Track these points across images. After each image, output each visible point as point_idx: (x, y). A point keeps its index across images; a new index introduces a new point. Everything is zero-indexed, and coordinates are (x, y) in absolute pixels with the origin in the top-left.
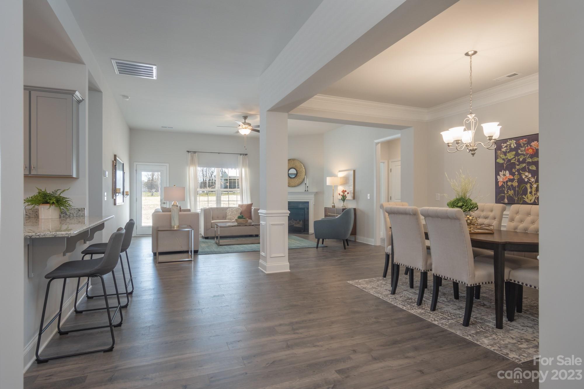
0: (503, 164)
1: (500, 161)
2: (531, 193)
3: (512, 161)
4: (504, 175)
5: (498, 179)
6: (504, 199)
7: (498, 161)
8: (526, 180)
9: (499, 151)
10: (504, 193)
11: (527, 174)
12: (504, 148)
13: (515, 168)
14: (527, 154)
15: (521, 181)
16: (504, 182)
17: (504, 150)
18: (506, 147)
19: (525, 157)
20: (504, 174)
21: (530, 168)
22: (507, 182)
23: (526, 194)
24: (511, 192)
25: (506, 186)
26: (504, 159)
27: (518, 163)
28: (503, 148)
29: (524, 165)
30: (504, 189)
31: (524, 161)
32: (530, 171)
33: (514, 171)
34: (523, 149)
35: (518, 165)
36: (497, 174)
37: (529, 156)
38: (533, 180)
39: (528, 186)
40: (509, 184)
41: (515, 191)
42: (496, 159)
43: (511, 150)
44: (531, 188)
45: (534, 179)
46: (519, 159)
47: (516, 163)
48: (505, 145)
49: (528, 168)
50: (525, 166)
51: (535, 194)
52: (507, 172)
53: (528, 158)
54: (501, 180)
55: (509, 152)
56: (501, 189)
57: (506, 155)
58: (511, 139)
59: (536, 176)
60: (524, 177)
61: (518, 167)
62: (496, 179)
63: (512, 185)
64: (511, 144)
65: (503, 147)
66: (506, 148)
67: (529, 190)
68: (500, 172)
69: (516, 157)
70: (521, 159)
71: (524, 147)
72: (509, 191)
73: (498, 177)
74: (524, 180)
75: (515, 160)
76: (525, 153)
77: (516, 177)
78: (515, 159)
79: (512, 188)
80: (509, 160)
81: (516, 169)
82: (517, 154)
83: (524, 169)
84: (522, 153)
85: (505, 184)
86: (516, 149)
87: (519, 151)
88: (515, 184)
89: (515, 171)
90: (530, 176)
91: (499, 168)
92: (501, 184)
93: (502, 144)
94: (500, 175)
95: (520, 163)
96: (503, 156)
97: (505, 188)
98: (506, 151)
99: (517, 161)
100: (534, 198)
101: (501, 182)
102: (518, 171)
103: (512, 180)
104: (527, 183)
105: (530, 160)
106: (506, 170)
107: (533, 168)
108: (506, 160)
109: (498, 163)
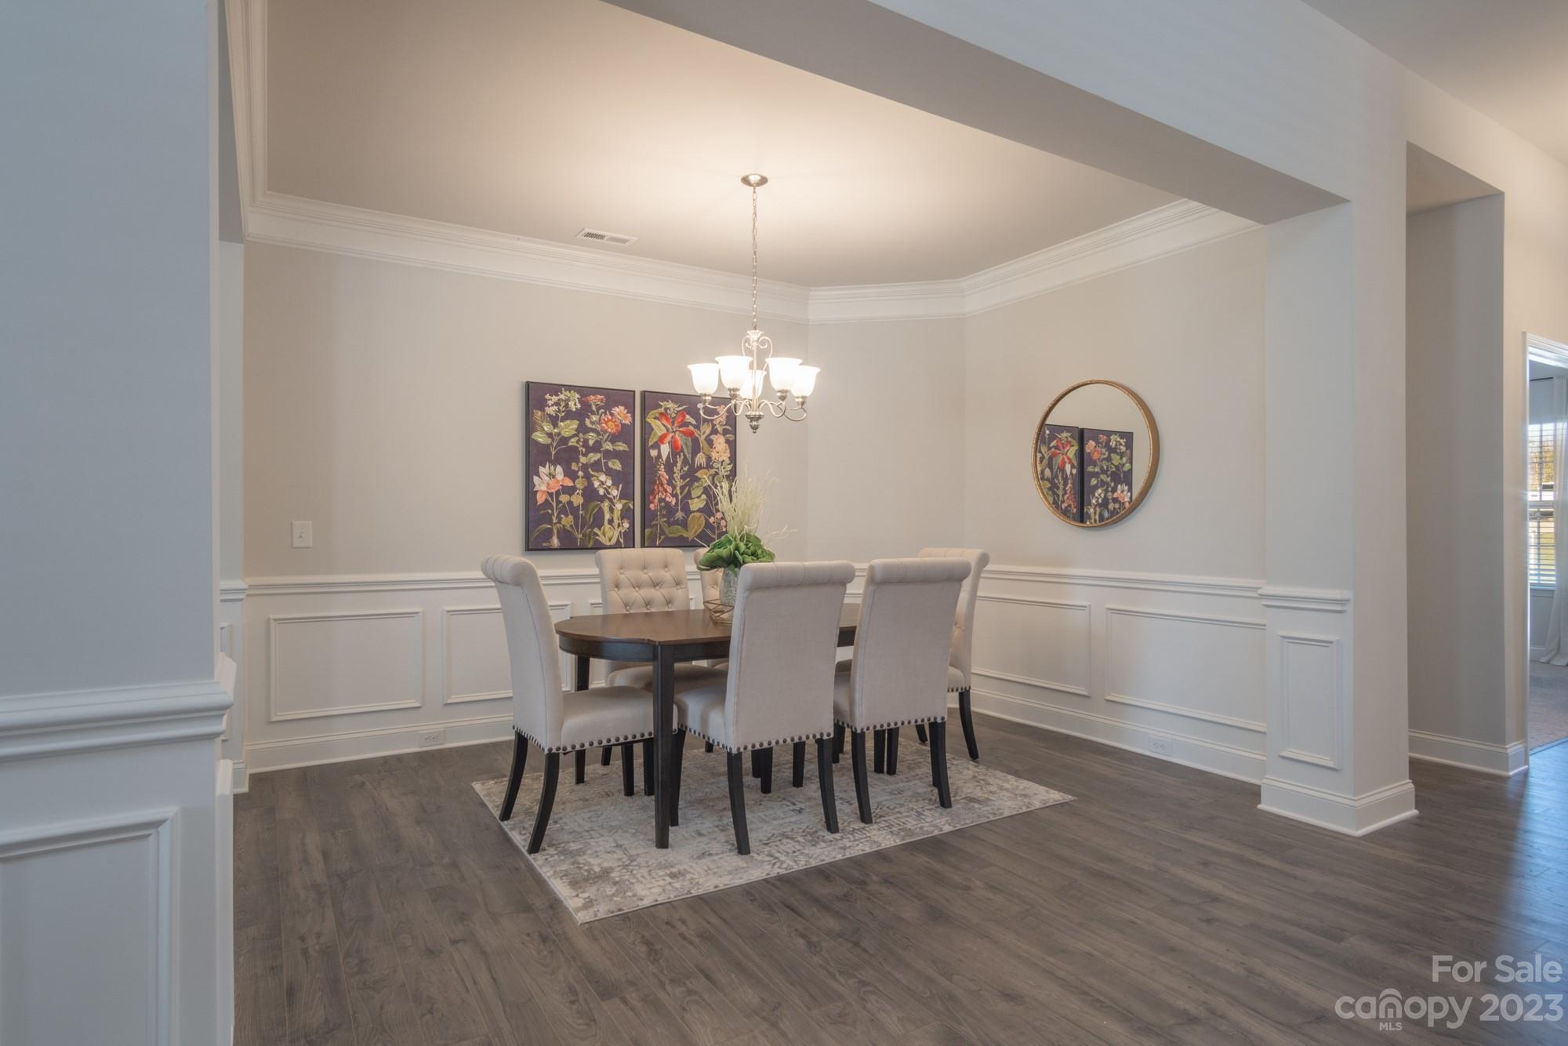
0: (548, 447)
1: (540, 437)
2: (611, 522)
3: (570, 444)
4: (552, 476)
5: (535, 486)
6: (551, 538)
7: (533, 435)
8: (601, 492)
9: (540, 413)
10: (550, 522)
11: (603, 477)
12: (552, 405)
13: (577, 461)
14: (605, 431)
15: (590, 494)
16: (551, 495)
17: (551, 410)
18: (557, 404)
19: (601, 437)
20: (550, 474)
21: (610, 464)
22: (558, 493)
23: (600, 525)
24: (568, 521)
25: (555, 505)
26: (550, 435)
27: (584, 450)
28: (549, 407)
29: (598, 456)
30: (550, 511)
31: (597, 447)
32: (609, 472)
33: (574, 467)
34: (595, 418)
35: (585, 455)
36: (530, 471)
37: (608, 436)
38: (615, 492)
39: (606, 505)
40: (564, 498)
41: (576, 517)
42: (529, 427)
43: (570, 415)
44: (611, 510)
45: (618, 490)
46: (586, 441)
47: (580, 449)
48: (555, 399)
49: (606, 464)
50: (599, 460)
51: (619, 526)
52: (559, 469)
53: (606, 441)
54: (544, 488)
55: (563, 420)
56: (542, 512)
57: (555, 425)
58: (569, 388)
59: (621, 486)
60: (596, 484)
61: (583, 460)
62: (529, 485)
63: (570, 503)
64: (567, 401)
65: (550, 403)
66: (555, 408)
67: (607, 516)
68: (540, 467)
69: (581, 435)
70: (591, 443)
71: (598, 414)
72: (562, 516)
73: (536, 479)
74: (595, 491)
75: (577, 442)
76: (599, 428)
77: (580, 484)
78: (577, 438)
79: (570, 509)
80: (565, 440)
81: (580, 465)
82: (582, 429)
83: (596, 466)
84: (594, 427)
85: (552, 500)
86: (581, 415)
87: (587, 422)
88: (577, 500)
89: (577, 469)
90: (609, 483)
91: (534, 457)
92: (543, 497)
93: (548, 396)
94: (541, 474)
95: (589, 449)
96: (547, 427)
97: (553, 510)
98: (557, 416)
99: (581, 443)
100: (616, 534)
101: (544, 492)
102: (585, 467)
103: (570, 491)
104: (602, 499)
105: (608, 446)
106: (554, 463)
107: (616, 465)
108: (557, 438)
109: (537, 443)
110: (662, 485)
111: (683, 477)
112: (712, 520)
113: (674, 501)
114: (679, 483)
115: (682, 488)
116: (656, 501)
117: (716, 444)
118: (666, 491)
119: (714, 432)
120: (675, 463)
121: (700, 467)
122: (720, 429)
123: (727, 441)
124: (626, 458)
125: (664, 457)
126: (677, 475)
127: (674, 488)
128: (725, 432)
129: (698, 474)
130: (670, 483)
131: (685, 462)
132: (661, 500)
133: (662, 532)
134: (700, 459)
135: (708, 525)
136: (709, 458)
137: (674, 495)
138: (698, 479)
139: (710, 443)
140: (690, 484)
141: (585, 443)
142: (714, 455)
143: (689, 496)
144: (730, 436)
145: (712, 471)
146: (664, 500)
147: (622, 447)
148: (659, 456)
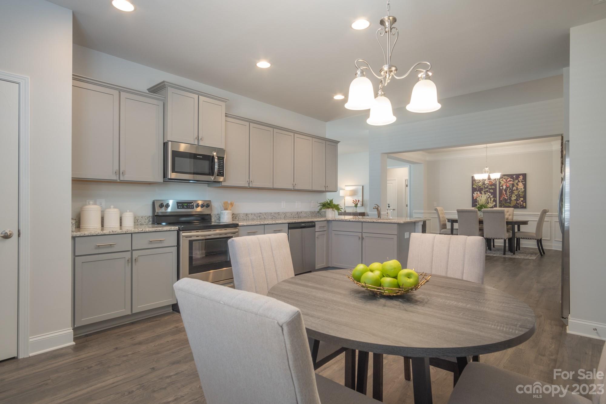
0: (476, 188)
3: (481, 187)
4: (477, 194)
7: (474, 186)
9: (474, 182)
11: (489, 193)
14: (489, 184)
21: (490, 191)
22: (478, 197)
26: (477, 186)
29: (487, 189)
31: (487, 187)
32: (490, 192)
33: (482, 192)
35: (484, 189)
36: (473, 193)
38: (491, 196)
42: (472, 186)
44: (491, 200)
49: (489, 191)
50: (488, 190)
52: (479, 192)
54: (475, 196)
56: (475, 200)
57: (478, 184)
59: (493, 195)
62: (473, 195)
70: (486, 187)
82: (484, 184)
90: (490, 194)
91: (474, 190)
92: (475, 198)
94: (475, 193)
95: (485, 188)
96: (476, 184)
100: (492, 205)
102: (484, 192)
105: (490, 187)
106: (478, 191)
107: (492, 191)
108: (478, 186)
109: (474, 188)
110: (504, 194)
111: (509, 193)
112: (518, 202)
113: (507, 198)
114: (508, 194)
115: (509, 195)
116: (502, 198)
117: (519, 185)
118: (505, 196)
119: (519, 182)
120: (507, 190)
121: (515, 190)
122: (520, 181)
123: (523, 184)
124: (495, 190)
125: (504, 188)
126: (508, 192)
127: (507, 195)
128: (522, 182)
129: (514, 192)
130: (506, 194)
131: (510, 189)
132: (503, 198)
133: (504, 204)
134: (514, 188)
135: (517, 203)
136: (517, 188)
137: (508, 197)
138: (514, 193)
139: (517, 184)
140: (512, 194)
141: (484, 187)
142: (519, 187)
143: (511, 197)
144: (524, 183)
145: (518, 191)
146: (504, 198)
147: (493, 187)
148: (503, 188)
